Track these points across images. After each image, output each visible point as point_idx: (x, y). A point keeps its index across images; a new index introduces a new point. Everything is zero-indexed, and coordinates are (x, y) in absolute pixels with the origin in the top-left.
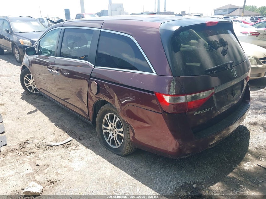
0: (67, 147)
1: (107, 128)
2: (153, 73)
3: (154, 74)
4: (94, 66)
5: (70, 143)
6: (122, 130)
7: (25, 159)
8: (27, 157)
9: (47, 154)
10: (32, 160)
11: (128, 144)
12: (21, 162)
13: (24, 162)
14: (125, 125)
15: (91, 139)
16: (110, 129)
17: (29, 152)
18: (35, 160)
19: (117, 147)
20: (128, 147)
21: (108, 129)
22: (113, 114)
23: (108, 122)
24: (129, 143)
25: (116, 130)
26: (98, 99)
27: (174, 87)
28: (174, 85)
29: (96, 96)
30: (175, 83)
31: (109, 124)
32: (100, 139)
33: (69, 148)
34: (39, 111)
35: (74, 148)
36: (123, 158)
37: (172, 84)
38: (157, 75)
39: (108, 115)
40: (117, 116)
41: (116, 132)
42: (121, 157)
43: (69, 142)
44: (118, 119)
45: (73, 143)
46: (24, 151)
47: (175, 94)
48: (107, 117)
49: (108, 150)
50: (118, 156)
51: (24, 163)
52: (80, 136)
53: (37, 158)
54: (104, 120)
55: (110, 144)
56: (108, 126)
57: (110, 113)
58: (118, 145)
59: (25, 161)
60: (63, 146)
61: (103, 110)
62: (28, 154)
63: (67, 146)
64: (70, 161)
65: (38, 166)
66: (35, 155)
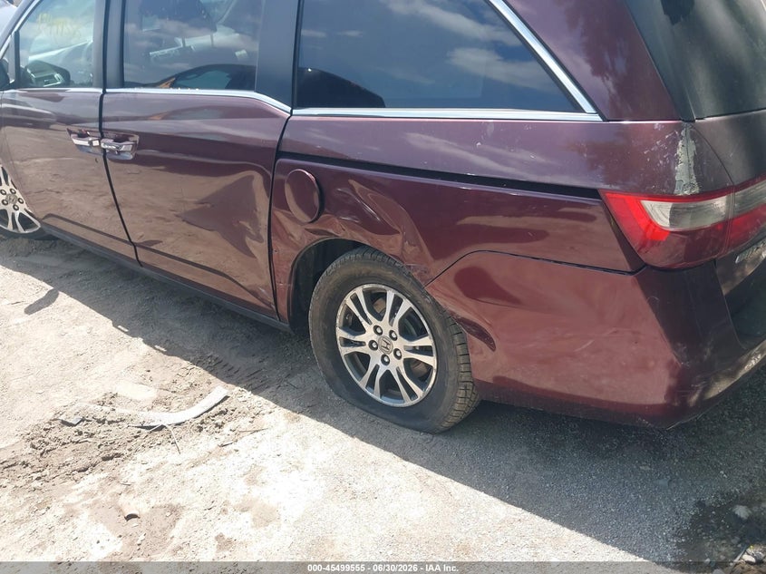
0: (217, 425)
1: (358, 338)
2: (583, 111)
3: (589, 115)
4: (289, 109)
5: (223, 407)
6: (426, 341)
7: (71, 499)
8: (77, 486)
9: (151, 465)
10: (104, 498)
11: (461, 394)
12: (61, 512)
13: (73, 511)
14: (445, 327)
15: (294, 381)
16: (372, 342)
17: (80, 465)
18: (112, 495)
19: (408, 402)
20: (460, 401)
21: (361, 344)
22: (383, 287)
23: (361, 319)
24: (466, 389)
25: (401, 343)
26: (320, 237)
27: (692, 163)
28: (691, 155)
29: (311, 227)
30: (693, 148)
31: (364, 323)
32: (330, 381)
33: (226, 429)
34: (64, 299)
35: (244, 423)
36: (441, 439)
37: (679, 151)
38: (604, 119)
39: (359, 292)
40: (401, 295)
41: (397, 350)
42: (430, 436)
43: (220, 406)
44: (406, 305)
45: (233, 406)
46: (56, 464)
47: (696, 190)
48: (355, 300)
49: (373, 418)
50: (420, 437)
51: (71, 514)
52: (246, 374)
53: (118, 488)
54: (340, 312)
55: (375, 394)
56: (362, 330)
57: (366, 286)
58: (412, 394)
59: (73, 504)
60: (202, 423)
61: (337, 277)
62: (77, 475)
63: (219, 420)
64: (252, 481)
65: (134, 522)
66: (103, 475)
